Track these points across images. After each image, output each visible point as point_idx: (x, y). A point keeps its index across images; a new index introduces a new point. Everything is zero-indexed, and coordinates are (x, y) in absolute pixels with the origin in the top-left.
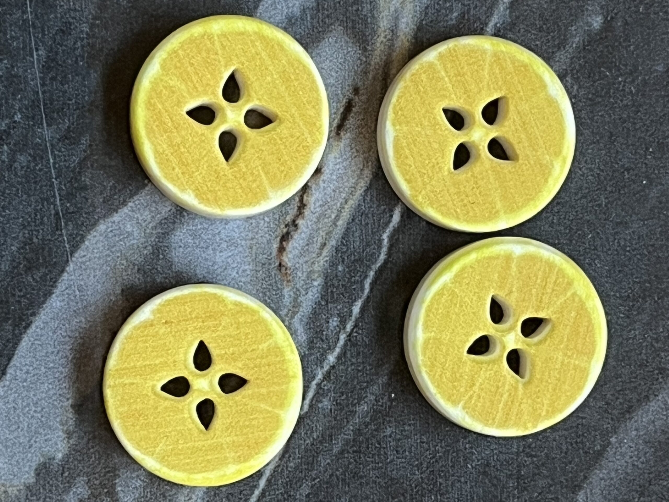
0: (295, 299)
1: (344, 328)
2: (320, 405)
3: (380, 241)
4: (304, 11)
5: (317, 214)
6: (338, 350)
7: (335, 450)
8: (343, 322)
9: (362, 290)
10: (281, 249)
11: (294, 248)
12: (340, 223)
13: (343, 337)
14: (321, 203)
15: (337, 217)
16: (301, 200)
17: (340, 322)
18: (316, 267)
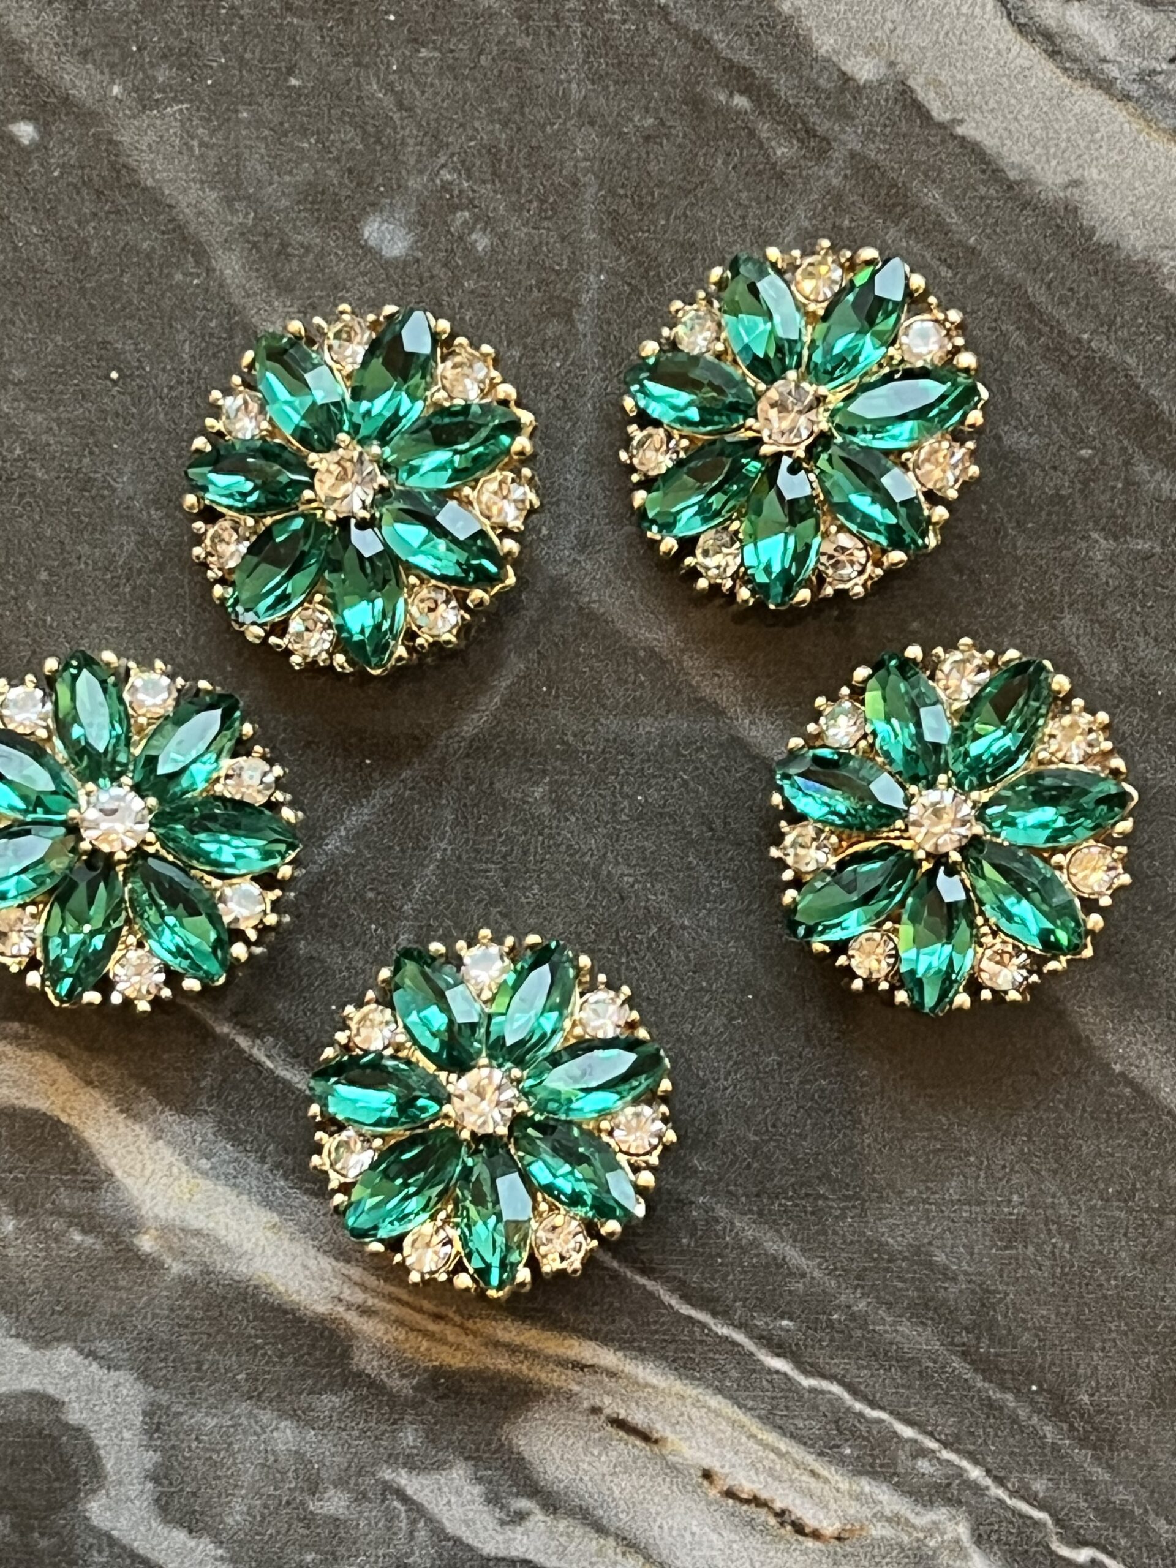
0: (889, 1520)
1: (933, 1452)
2: (1041, 1495)
3: (812, 1390)
4: (479, 1480)
5: (769, 1480)
6: (965, 1464)
7: (1107, 1477)
8: (923, 1452)
9: (880, 1421)
10: (816, 1535)
11: (814, 1517)
12: (783, 1447)
13: (946, 1455)
14: (752, 1473)
15: (775, 1450)
16: (747, 1501)
17: (924, 1457)
18: (844, 1486)
